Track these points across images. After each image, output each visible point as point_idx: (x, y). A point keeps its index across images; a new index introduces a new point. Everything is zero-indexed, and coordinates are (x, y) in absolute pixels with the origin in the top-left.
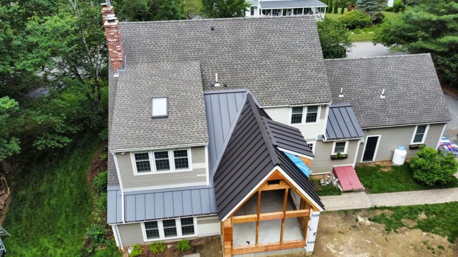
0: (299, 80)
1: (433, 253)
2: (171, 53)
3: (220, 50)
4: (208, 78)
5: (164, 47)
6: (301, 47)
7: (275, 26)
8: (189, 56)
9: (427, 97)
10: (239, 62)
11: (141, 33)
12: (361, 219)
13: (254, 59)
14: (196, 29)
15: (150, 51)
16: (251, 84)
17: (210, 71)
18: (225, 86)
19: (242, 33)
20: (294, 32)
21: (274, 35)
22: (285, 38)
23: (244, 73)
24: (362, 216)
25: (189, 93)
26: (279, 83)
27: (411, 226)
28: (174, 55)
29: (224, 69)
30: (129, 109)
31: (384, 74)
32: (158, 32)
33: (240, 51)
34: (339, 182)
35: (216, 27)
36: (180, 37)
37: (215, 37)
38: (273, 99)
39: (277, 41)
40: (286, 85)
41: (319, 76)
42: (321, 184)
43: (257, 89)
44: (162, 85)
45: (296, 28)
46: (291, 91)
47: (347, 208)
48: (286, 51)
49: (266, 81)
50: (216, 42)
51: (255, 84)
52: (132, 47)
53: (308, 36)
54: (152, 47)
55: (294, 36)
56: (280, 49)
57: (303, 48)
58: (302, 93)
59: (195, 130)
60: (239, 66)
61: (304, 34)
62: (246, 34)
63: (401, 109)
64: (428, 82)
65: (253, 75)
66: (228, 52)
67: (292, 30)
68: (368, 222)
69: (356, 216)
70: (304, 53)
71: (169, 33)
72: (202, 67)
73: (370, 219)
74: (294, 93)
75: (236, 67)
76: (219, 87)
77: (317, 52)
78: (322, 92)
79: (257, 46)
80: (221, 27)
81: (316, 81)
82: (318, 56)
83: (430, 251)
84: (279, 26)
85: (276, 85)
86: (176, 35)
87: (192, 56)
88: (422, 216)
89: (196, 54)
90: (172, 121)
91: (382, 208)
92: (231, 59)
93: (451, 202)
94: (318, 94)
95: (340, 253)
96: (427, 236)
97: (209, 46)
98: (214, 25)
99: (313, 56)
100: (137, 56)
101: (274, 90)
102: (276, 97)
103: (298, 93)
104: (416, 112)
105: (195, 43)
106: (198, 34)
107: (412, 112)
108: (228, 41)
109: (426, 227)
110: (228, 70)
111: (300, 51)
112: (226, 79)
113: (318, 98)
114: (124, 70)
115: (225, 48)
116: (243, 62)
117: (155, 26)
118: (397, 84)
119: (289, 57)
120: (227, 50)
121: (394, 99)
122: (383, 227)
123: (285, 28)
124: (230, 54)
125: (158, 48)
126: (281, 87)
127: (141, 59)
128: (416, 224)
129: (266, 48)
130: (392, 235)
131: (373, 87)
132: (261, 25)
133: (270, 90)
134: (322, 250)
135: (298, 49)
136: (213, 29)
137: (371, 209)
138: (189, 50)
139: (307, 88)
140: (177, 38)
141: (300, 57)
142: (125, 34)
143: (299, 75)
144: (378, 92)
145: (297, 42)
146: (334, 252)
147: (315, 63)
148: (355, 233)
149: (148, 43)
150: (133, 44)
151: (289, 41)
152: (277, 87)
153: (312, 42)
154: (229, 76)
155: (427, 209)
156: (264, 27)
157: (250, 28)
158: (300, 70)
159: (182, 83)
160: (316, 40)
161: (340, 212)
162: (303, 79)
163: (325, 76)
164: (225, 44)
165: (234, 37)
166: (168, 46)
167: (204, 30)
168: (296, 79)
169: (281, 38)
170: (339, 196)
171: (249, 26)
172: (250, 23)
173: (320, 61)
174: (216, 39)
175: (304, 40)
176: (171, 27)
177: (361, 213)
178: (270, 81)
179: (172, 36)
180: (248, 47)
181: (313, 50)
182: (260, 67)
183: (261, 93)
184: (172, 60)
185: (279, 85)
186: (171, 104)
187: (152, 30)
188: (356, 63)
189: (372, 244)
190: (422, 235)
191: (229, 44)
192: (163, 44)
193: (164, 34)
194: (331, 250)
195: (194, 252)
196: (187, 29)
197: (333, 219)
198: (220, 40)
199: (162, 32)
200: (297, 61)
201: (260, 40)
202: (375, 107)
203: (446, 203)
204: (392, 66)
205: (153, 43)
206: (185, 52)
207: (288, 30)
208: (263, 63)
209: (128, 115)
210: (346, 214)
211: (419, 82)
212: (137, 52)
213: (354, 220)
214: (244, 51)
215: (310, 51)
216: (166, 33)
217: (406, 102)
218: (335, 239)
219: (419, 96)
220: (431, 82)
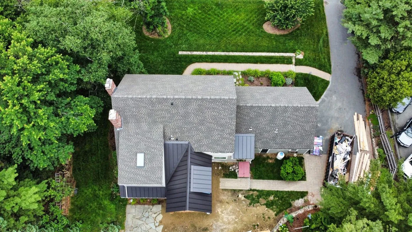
0: (218, 139)
1: (264, 220)
2: (147, 118)
3: (176, 118)
4: (168, 134)
5: (144, 114)
6: (224, 119)
7: (210, 105)
8: (158, 121)
9: (304, 134)
10: (186, 126)
11: (130, 104)
12: (240, 196)
13: (194, 125)
14: (162, 104)
15: (135, 115)
16: (191, 140)
17: (169, 130)
18: (177, 140)
19: (189, 108)
20: (222, 109)
21: (209, 110)
22: (215, 113)
23: (188, 133)
24: (242, 194)
25: (156, 151)
26: (207, 140)
27: (262, 204)
28: (149, 119)
29: (177, 130)
30: (126, 159)
31: (282, 118)
32: (140, 104)
33: (187, 120)
34: (238, 171)
35: (174, 103)
36: (153, 108)
37: (173, 110)
38: (202, 149)
39: (209, 115)
40: (210, 141)
41: (231, 138)
42: (229, 169)
43: (194, 142)
44: (142, 142)
45: (223, 106)
46: (213, 145)
47: (236, 188)
48: (214, 121)
49: (199, 138)
50: (174, 113)
51: (193, 140)
52: (126, 113)
53: (229, 112)
54: (136, 113)
55: (221, 112)
56: (211, 120)
57: (225, 120)
58: (218, 147)
59: (157, 177)
60: (186, 129)
61: (227, 111)
62: (192, 109)
63: (284, 140)
64: (309, 125)
65: (193, 134)
66: (180, 120)
67: (220, 108)
68: (243, 198)
69: (239, 194)
70: (224, 123)
71: (147, 105)
72: (165, 128)
73: (244, 197)
74: (214, 146)
75: (183, 129)
76: (173, 140)
77: (233, 123)
78: (229, 147)
79: (197, 117)
80: (177, 103)
81: (228, 140)
82: (232, 126)
83: (263, 219)
84: (213, 105)
85: (205, 141)
86: (150, 107)
87: (160, 121)
88: (271, 198)
89: (162, 119)
90: (146, 169)
91: (254, 190)
92: (181, 124)
93: (291, 191)
94: (227, 148)
95: (222, 214)
96: (267, 210)
97: (169, 115)
98: (173, 102)
99: (230, 125)
100: (129, 119)
101: (203, 144)
102: (204, 148)
103: (216, 146)
104: (293, 142)
105: (161, 113)
106: (163, 107)
107: (291, 142)
108: (181, 113)
109: (269, 205)
110: (179, 130)
111: (223, 122)
112: (177, 136)
113: (227, 150)
114: (122, 129)
115: (179, 117)
116: (188, 126)
117: (138, 100)
118: (288, 124)
119: (215, 125)
120: (179, 118)
121: (283, 134)
122: (248, 201)
123: (216, 106)
124: (181, 121)
125: (140, 114)
126: (208, 143)
127: (131, 121)
128: (265, 202)
129: (202, 118)
130: (251, 208)
131: (272, 125)
132: (201, 103)
133: (201, 143)
134: (215, 212)
135: (222, 120)
136: (172, 104)
137: (248, 190)
138: (158, 117)
139: (222, 144)
140: (151, 108)
141: (222, 125)
142: (121, 104)
143: (219, 136)
144: (275, 129)
145: (222, 116)
146: (220, 213)
147: (230, 130)
148: (234, 204)
149: (134, 111)
150: (126, 111)
151: (217, 115)
152: (205, 142)
153: (231, 116)
154: (179, 134)
155: (276, 193)
156: (203, 105)
157: (195, 105)
158: (220, 134)
159: (153, 142)
160: (234, 115)
161: (231, 190)
162: (221, 139)
163: (234, 138)
164: (179, 114)
165: (184, 110)
166: (146, 114)
167: (167, 104)
168: (217, 139)
169: (212, 113)
170: (236, 179)
171: (195, 103)
172: (195, 102)
173: (233, 129)
174: (174, 110)
175: (227, 115)
176: (147, 101)
177: (242, 192)
178: (202, 139)
179: (148, 107)
180: (192, 117)
181: (230, 122)
182: (197, 130)
183: (196, 145)
184: (148, 122)
185: (207, 141)
186: (146, 158)
187: (136, 103)
188: (267, 109)
189: (239, 211)
190: (265, 210)
191: (181, 114)
192: (143, 112)
193: (143, 105)
194: (219, 212)
195: (159, 204)
196: (157, 103)
197: (226, 194)
198: (176, 111)
199: (142, 104)
200: (219, 128)
201: (200, 113)
202: (269, 137)
203: (288, 191)
204: (289, 113)
205: (137, 111)
206: (155, 118)
207: (218, 108)
208: (200, 127)
209: (125, 163)
210: (235, 192)
211: (303, 125)
212: (129, 116)
213: (237, 196)
214: (189, 119)
215: (228, 122)
216: (145, 105)
217: (289, 136)
218: (223, 206)
219: (300, 133)
220: (311, 125)
